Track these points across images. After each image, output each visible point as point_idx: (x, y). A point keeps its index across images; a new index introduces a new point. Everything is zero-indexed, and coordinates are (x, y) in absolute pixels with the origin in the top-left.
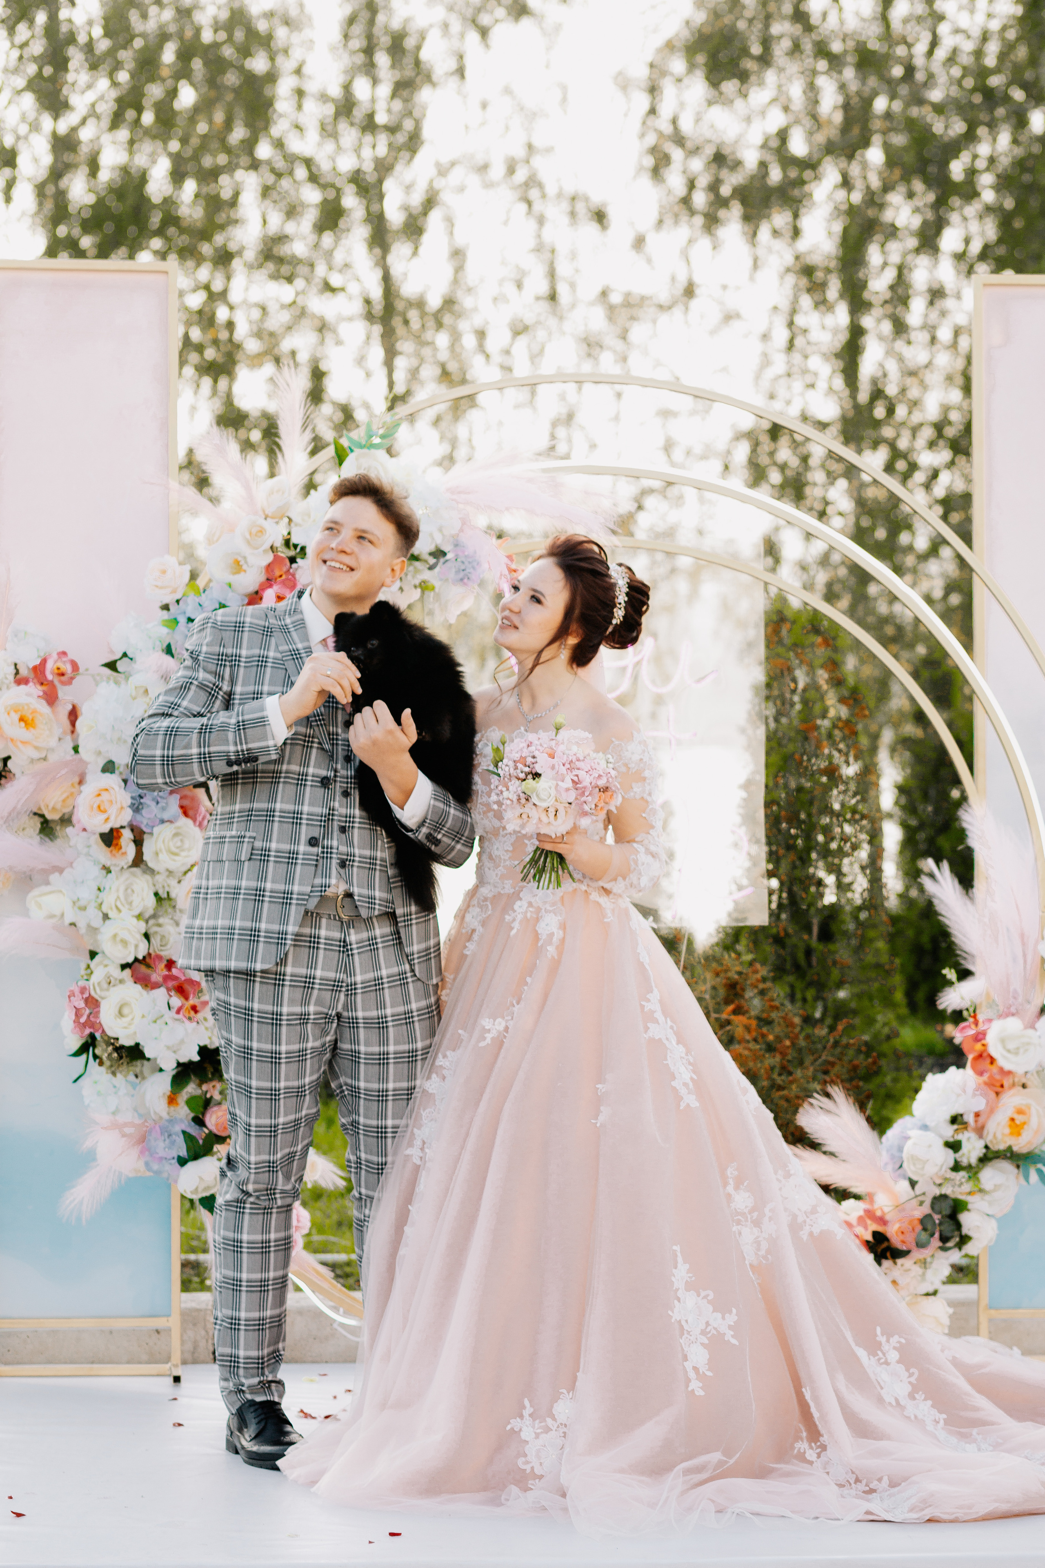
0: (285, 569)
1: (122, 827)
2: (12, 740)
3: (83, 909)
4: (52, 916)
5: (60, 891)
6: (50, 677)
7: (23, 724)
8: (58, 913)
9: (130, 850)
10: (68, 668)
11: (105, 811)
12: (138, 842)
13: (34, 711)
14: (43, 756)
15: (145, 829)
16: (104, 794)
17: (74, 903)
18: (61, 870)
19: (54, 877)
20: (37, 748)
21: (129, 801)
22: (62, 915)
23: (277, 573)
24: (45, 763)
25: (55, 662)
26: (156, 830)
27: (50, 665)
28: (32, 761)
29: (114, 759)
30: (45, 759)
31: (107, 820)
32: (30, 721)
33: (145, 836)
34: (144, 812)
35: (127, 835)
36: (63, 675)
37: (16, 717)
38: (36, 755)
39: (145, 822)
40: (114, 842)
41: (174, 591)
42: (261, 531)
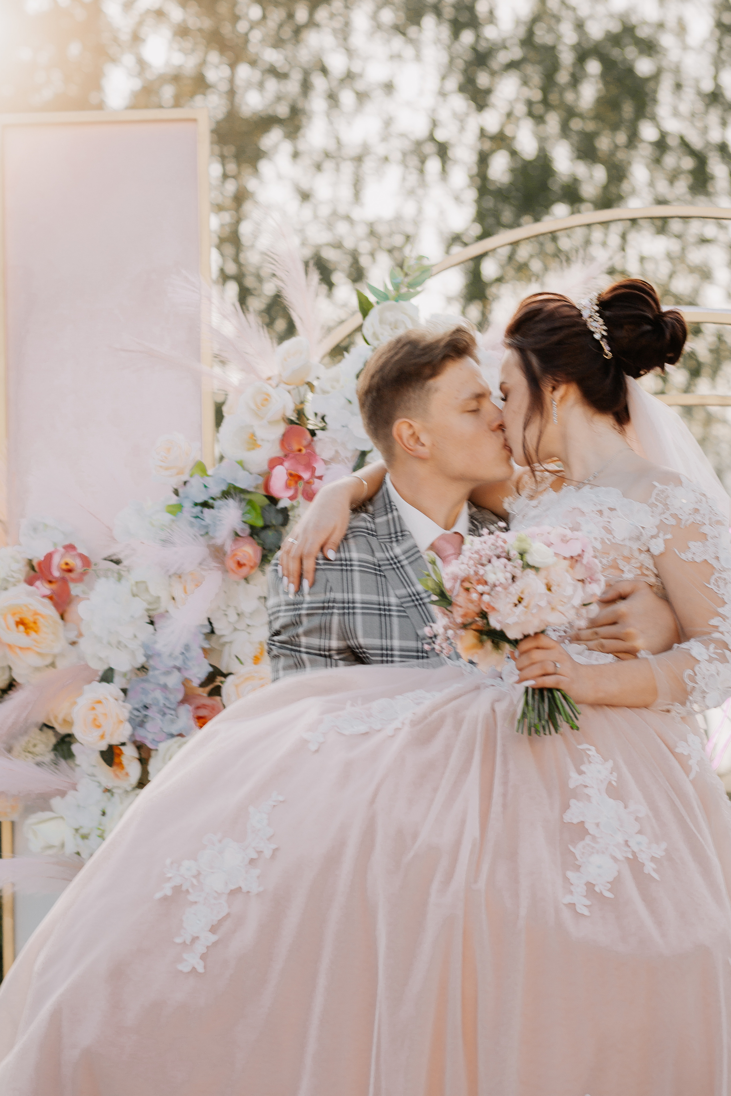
0: (305, 443)
1: (123, 744)
2: (10, 646)
3: (85, 837)
4: (50, 847)
5: (62, 818)
6: (56, 573)
7: (21, 628)
8: (57, 842)
9: (134, 770)
10: (77, 563)
11: (99, 726)
12: (144, 761)
13: (36, 614)
14: (48, 661)
15: (150, 746)
16: (98, 707)
17: (77, 830)
18: (63, 794)
19: (56, 802)
20: (40, 654)
21: (126, 715)
22: (63, 845)
23: (296, 447)
24: (52, 670)
25: (63, 556)
26: (162, 747)
27: (56, 560)
28: (37, 669)
29: (113, 667)
30: (53, 665)
31: (102, 737)
32: (32, 625)
33: (153, 753)
34: (148, 726)
35: (130, 753)
36: (70, 571)
37: (11, 621)
39: (150, 737)
40: (116, 760)
41: (180, 472)
42: (267, 399)
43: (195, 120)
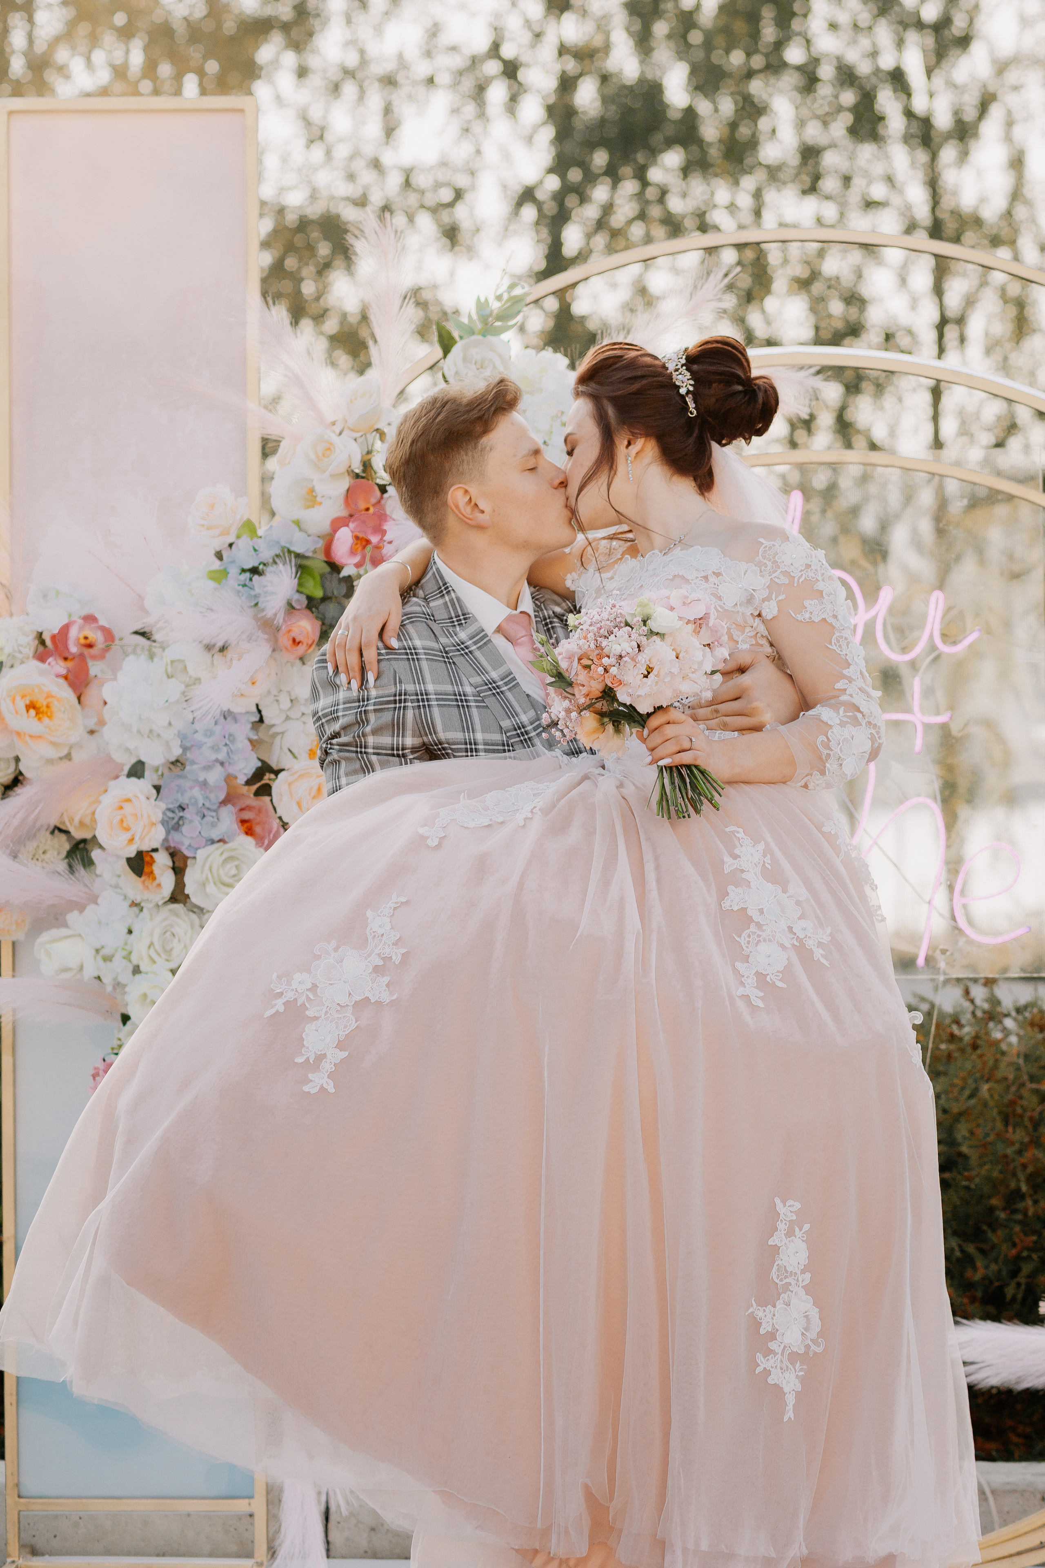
0: (373, 501)
1: (155, 850)
2: (18, 734)
3: (108, 959)
4: (66, 970)
5: (80, 935)
6: (74, 649)
7: (32, 712)
8: (74, 964)
9: (167, 881)
10: (97, 637)
11: (128, 829)
12: (179, 870)
13: (49, 696)
14: (64, 752)
15: (187, 853)
16: (127, 806)
17: (97, 951)
18: (81, 908)
19: (73, 917)
20: (54, 744)
21: (160, 816)
22: (81, 968)
23: (363, 506)
24: (66, 764)
25: (81, 629)
26: (201, 854)
27: (73, 633)
28: (50, 761)
29: (143, 759)
30: (68, 757)
31: (131, 840)
32: (44, 709)
33: (189, 862)
34: (184, 829)
35: (162, 860)
36: (90, 646)
37: (21, 705)
38: (53, 753)
39: (187, 842)
40: (146, 869)
41: (225, 533)
42: (329, 449)
43: (242, 111)
